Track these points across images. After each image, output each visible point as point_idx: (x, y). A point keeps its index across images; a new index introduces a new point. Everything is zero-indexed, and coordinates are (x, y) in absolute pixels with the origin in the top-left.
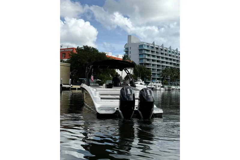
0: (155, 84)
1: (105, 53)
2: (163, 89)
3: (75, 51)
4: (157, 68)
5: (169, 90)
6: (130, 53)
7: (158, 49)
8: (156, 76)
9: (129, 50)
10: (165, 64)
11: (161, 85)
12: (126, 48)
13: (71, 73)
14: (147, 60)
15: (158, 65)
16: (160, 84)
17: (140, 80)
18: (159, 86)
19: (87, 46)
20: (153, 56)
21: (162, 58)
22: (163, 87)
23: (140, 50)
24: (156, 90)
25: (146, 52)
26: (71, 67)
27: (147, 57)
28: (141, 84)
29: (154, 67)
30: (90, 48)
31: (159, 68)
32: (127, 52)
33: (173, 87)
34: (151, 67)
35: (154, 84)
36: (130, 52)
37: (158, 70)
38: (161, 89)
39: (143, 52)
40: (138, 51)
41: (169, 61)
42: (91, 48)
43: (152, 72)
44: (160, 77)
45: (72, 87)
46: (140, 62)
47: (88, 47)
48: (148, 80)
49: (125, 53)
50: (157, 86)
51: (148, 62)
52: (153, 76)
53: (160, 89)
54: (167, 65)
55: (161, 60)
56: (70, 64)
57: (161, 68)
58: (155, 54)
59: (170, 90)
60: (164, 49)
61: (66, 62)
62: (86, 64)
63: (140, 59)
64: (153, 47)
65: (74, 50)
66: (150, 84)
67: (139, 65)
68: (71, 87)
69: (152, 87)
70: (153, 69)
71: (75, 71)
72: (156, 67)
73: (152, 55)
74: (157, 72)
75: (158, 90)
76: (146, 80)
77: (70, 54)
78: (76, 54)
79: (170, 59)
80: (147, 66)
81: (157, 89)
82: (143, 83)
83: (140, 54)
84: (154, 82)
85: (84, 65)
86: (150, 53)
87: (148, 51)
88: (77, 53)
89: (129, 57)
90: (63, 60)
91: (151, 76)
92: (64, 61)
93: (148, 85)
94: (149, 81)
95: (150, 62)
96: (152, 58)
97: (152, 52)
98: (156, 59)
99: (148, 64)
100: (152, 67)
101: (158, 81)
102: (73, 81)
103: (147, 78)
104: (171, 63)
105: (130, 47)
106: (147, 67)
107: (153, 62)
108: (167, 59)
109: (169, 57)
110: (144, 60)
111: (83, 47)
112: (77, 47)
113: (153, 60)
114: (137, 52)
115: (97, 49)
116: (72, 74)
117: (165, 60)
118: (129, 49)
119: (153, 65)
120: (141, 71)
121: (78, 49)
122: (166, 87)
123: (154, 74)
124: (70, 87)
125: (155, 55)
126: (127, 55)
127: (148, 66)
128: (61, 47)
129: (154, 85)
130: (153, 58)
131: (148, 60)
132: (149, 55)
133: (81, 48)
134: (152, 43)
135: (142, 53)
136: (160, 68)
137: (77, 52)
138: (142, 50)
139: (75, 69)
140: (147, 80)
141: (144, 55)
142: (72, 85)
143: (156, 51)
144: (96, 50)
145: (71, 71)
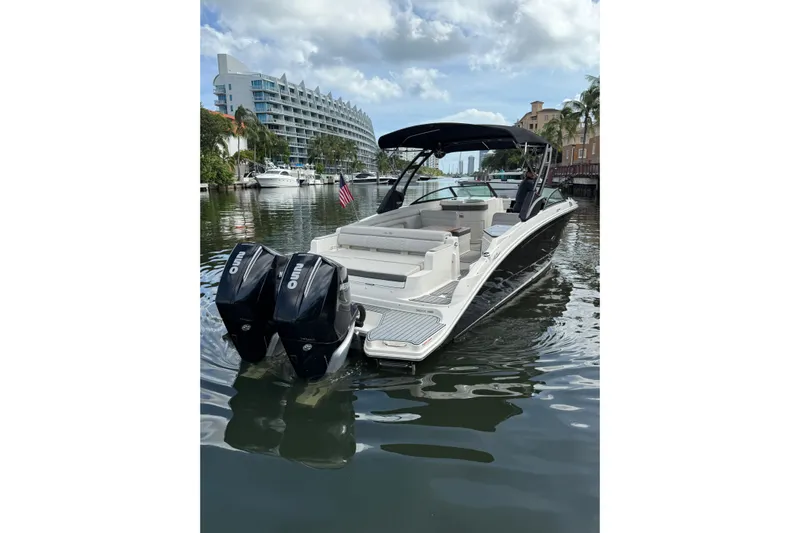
2: (318, 182)
4: (297, 135)
5: (330, 184)
7: (293, 92)
8: (297, 155)
9: (228, 92)
10: (311, 128)
11: (313, 173)
12: (218, 87)
14: (274, 118)
15: (298, 130)
16: (312, 171)
17: (271, 163)
18: (311, 176)
20: (286, 108)
21: (305, 113)
22: (318, 178)
23: (256, 93)
25: (270, 99)
27: (274, 111)
28: (285, 173)
31: (300, 135)
32: (222, 96)
34: (282, 133)
35: (303, 173)
36: (231, 96)
37: (299, 140)
39: (264, 98)
40: (251, 94)
41: (318, 120)
43: (288, 145)
44: (305, 156)
49: (217, 98)
50: (308, 177)
51: (275, 122)
52: (292, 154)
54: (315, 129)
55: (301, 116)
57: (304, 136)
58: (289, 103)
59: (332, 184)
60: (308, 92)
64: (283, 88)
70: (288, 138)
72: (294, 134)
73: (283, 106)
74: (298, 145)
79: (320, 116)
80: (276, 132)
83: (256, 103)
86: (278, 101)
87: (273, 95)
91: (287, 154)
95: (280, 122)
96: (284, 112)
97: (283, 98)
98: (291, 114)
99: (277, 127)
100: (287, 133)
104: (322, 125)
105: (230, 85)
107: (287, 122)
108: (313, 114)
109: (318, 112)
110: (268, 116)
113: (287, 118)
114: (249, 97)
117: (310, 118)
118: (227, 88)
119: (288, 128)
122: (324, 176)
123: (292, 149)
125: (289, 105)
126: (222, 103)
127: (279, 132)
130: (286, 111)
131: (276, 116)
132: (276, 106)
134: (280, 78)
135: (260, 99)
136: (302, 136)
138: (260, 92)
141: (266, 105)
143: (290, 96)
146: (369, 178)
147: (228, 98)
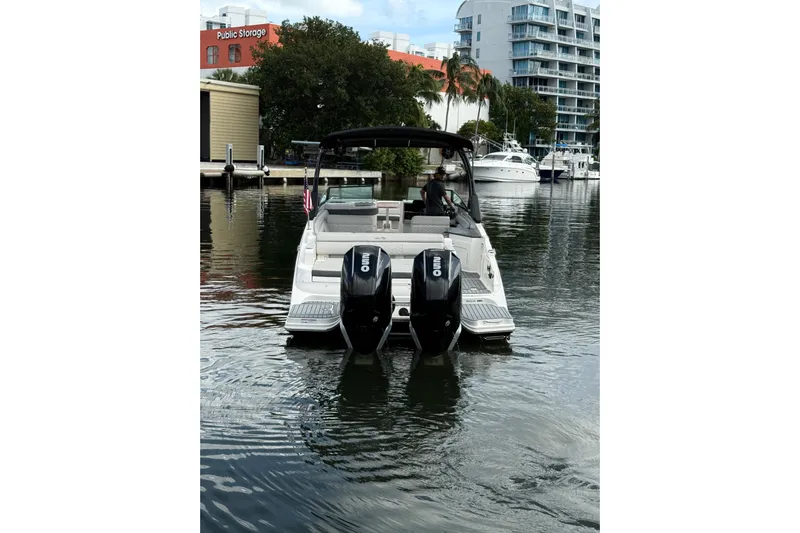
0: (568, 156)
1: (385, 44)
2: (595, 174)
3: (274, 39)
4: (579, 94)
6: (478, 39)
7: (583, 21)
8: (573, 127)
9: (476, 28)
12: (462, 20)
13: (263, 120)
14: (542, 66)
16: (586, 155)
17: (514, 142)
18: (581, 165)
19: (317, 18)
20: (567, 49)
22: (596, 167)
23: (518, 27)
24: (572, 179)
25: (538, 35)
26: (260, 98)
27: (541, 54)
28: (516, 159)
29: (565, 92)
30: (331, 25)
31: (583, 94)
32: (466, 34)
34: (555, 91)
35: (565, 159)
36: (479, 34)
37: (581, 102)
38: (590, 176)
39: (528, 33)
40: (509, 30)
42: (334, 25)
43: (558, 112)
44: (588, 129)
45: (267, 173)
46: (515, 75)
47: (321, 22)
48: (543, 143)
49: (458, 37)
50: (576, 165)
51: (542, 73)
52: (563, 127)
53: (586, 174)
56: (257, 87)
58: (572, 41)
61: (242, 80)
62: (316, 90)
63: (514, 61)
64: (565, 15)
65: (272, 32)
66: (549, 156)
67: (512, 84)
68: (265, 176)
69: (555, 169)
70: (563, 100)
71: (275, 115)
72: (573, 93)
73: (560, 45)
74: (579, 111)
75: (578, 179)
76: (534, 142)
77: (257, 49)
78: (276, 50)
80: (541, 89)
81: (575, 176)
82: (525, 155)
83: (514, 43)
84: (564, 150)
85: (307, 92)
86: (552, 37)
87: (545, 28)
88: (279, 45)
89: (473, 55)
90: (230, 72)
91: (554, 127)
92: (235, 75)
93: (540, 160)
94: (546, 146)
95: (551, 73)
96: (559, 56)
97: (563, 32)
99: (544, 81)
100: (561, 92)
101: (579, 144)
102: (272, 150)
103: (539, 135)
105: (479, 16)
106: (540, 92)
107: (563, 72)
110: (530, 64)
111: (302, 21)
112: (283, 23)
113: (565, 66)
114: (506, 34)
115: (354, 31)
116: (266, 123)
118: (475, 21)
119: (563, 83)
120: (516, 107)
121: (286, 31)
123: (567, 118)
124: (262, 176)
125: (572, 44)
126: (465, 45)
127: (545, 89)
128: (224, 15)
129: (566, 162)
130: (564, 55)
131: (545, 64)
132: (548, 46)
133: (296, 24)
135: (522, 36)
136: (588, 95)
137: (280, 41)
138: (524, 24)
139: (273, 105)
140: (540, 140)
141: (530, 44)
142: (266, 168)
143: (575, 28)
144: (352, 32)
145: (262, 112)
147: (474, 36)
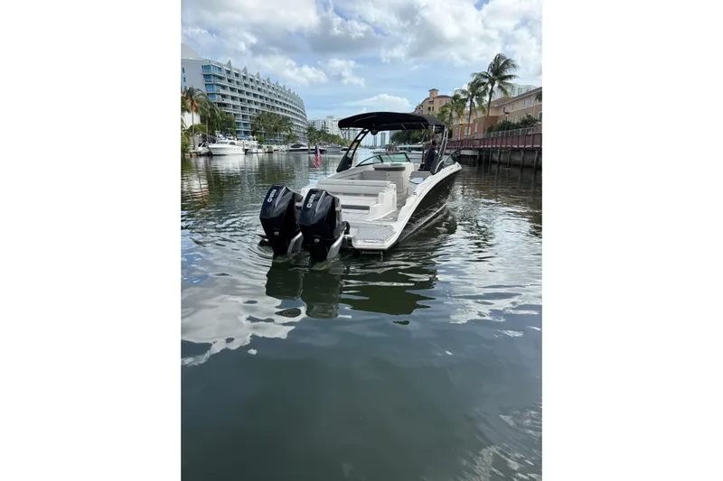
0: (247, 142)
2: (260, 151)
4: (242, 112)
5: (270, 152)
6: (185, 81)
7: (238, 76)
8: (242, 128)
10: (253, 106)
11: (255, 143)
14: (222, 97)
15: (242, 108)
17: (221, 136)
18: (254, 146)
20: (232, 89)
21: (248, 94)
22: (260, 147)
23: (207, 76)
24: (252, 153)
25: (218, 82)
27: (222, 91)
28: (226, 143)
29: (235, 111)
31: (244, 112)
33: (275, 147)
34: (231, 110)
36: (185, 78)
37: (243, 116)
39: (213, 80)
40: (202, 78)
41: (259, 100)
43: (234, 120)
44: (249, 129)
50: (252, 146)
51: (224, 101)
52: (238, 128)
54: (257, 107)
55: (245, 97)
57: (247, 113)
58: (234, 85)
60: (250, 77)
63: (208, 94)
64: (229, 72)
70: (235, 115)
72: (239, 111)
73: (229, 87)
74: (243, 120)
79: (261, 97)
80: (224, 109)
82: (228, 141)
83: (206, 85)
86: (225, 83)
87: (221, 78)
91: (234, 128)
95: (227, 101)
96: (230, 93)
97: (229, 81)
98: (236, 94)
99: (225, 105)
100: (233, 111)
101: (251, 136)
104: (262, 105)
105: (184, 69)
107: (233, 101)
108: (255, 95)
109: (259, 93)
110: (217, 96)
113: (233, 98)
114: (201, 80)
117: (251, 98)
119: (234, 107)
122: (264, 146)
123: (238, 123)
125: (235, 87)
127: (226, 109)
129: (247, 145)
130: (232, 92)
131: (224, 96)
132: (224, 87)
134: (226, 63)
135: (210, 81)
141: (215, 86)
143: (235, 79)
146: (302, 148)
